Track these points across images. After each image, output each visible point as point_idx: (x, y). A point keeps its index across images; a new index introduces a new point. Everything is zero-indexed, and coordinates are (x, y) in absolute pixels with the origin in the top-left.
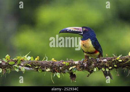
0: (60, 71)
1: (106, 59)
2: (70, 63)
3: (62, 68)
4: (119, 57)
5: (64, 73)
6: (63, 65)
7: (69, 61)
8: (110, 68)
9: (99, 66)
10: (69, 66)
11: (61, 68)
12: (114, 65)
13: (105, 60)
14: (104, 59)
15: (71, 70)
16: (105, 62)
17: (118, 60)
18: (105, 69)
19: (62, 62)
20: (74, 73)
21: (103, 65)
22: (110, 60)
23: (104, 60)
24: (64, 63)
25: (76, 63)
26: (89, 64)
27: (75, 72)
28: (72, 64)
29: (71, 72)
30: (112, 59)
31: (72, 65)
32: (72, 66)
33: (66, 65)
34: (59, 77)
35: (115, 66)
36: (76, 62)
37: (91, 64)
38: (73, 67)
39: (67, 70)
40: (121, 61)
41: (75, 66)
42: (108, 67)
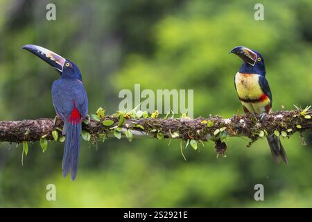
0: (197, 138)
1: (281, 113)
2: (215, 122)
3: (201, 132)
4: (306, 110)
5: (205, 140)
6: (203, 125)
7: (213, 119)
8: (289, 130)
9: (268, 128)
10: (214, 128)
11: (198, 131)
12: (296, 125)
13: (280, 116)
14: (278, 113)
15: (218, 134)
16: (280, 120)
17: (303, 117)
18: (280, 134)
19: (200, 121)
20: (222, 141)
21: (277, 125)
22: (288, 116)
23: (278, 116)
24: (205, 122)
25: (226, 123)
26: (250, 124)
27: (224, 138)
28: (219, 123)
29: (217, 138)
30: (292, 113)
31: (220, 126)
32: (219, 128)
33: (209, 126)
34: (196, 148)
35: (299, 127)
36: (227, 121)
37: (254, 124)
38: (222, 130)
39: (209, 135)
40: (309, 117)
41: (225, 128)
42: (284, 129)
